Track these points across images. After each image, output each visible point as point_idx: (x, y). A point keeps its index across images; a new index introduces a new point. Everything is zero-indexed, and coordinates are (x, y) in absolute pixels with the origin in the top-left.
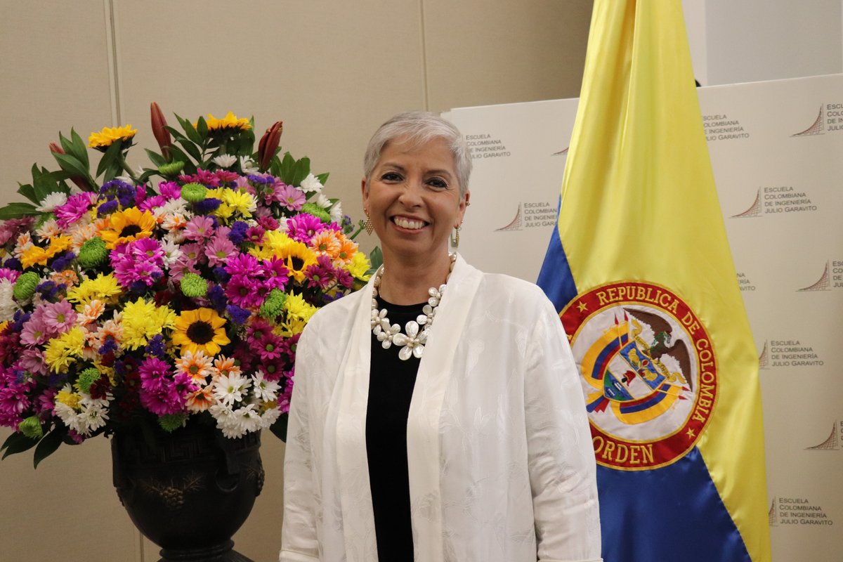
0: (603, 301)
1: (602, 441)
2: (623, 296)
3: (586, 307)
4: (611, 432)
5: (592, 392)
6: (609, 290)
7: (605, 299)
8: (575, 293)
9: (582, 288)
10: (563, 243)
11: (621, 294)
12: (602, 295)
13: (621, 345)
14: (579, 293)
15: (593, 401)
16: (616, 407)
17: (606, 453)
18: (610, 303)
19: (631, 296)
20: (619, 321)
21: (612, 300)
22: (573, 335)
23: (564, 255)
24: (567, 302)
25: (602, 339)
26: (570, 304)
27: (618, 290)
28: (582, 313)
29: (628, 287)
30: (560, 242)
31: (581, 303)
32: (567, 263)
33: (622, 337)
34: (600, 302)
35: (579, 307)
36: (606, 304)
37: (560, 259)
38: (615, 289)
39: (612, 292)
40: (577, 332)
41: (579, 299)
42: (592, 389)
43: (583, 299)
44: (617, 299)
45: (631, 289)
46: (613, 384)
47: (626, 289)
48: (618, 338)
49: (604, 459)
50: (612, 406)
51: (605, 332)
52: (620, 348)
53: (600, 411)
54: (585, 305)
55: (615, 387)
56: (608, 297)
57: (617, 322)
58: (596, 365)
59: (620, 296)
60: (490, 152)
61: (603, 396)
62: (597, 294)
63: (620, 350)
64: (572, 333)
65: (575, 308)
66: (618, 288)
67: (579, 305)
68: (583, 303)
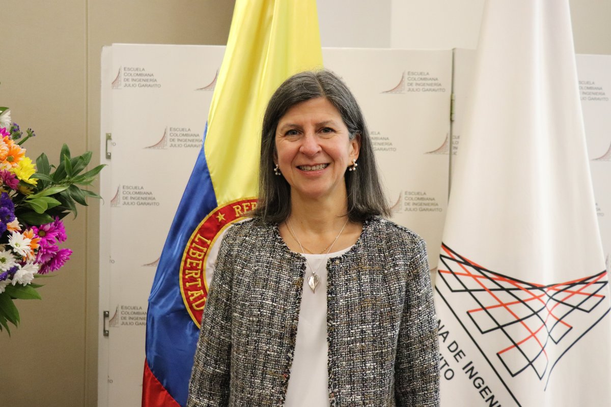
0: (239, 213)
3: (224, 217)
6: (244, 204)
7: (240, 212)
8: (215, 205)
9: (222, 201)
10: (207, 162)
11: (253, 208)
12: (238, 208)
14: (218, 205)
18: (244, 215)
22: (212, 241)
23: (208, 173)
24: (208, 213)
26: (211, 214)
27: (251, 205)
28: (220, 222)
31: (220, 214)
32: (211, 179)
34: (236, 214)
35: (219, 217)
36: (241, 216)
37: (204, 175)
38: (249, 203)
39: (247, 206)
40: (215, 238)
41: (219, 211)
43: (222, 211)
54: (224, 215)
56: (242, 210)
60: (144, 83)
62: (234, 207)
64: (211, 238)
65: (214, 219)
66: (252, 203)
67: (218, 215)
68: (222, 214)
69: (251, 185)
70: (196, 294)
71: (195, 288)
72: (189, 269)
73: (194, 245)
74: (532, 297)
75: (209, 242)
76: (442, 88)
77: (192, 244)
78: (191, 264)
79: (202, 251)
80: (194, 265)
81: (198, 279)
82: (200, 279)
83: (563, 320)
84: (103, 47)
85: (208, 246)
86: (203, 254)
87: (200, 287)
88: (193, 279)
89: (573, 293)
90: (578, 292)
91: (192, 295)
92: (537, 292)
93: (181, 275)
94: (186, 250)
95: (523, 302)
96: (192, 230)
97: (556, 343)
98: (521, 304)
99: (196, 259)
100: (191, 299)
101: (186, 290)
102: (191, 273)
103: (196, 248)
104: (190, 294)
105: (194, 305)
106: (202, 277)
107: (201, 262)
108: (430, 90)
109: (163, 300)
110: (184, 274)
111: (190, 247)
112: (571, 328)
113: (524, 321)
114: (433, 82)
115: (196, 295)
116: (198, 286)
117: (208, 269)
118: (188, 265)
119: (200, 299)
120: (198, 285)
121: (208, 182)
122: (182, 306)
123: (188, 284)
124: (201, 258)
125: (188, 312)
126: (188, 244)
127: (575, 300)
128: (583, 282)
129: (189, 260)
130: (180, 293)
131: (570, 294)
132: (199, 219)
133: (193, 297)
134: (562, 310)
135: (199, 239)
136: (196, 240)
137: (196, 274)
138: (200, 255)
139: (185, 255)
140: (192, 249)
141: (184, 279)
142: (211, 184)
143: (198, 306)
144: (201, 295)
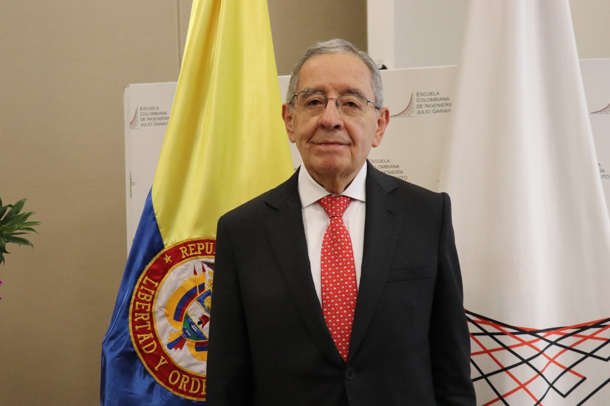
0: (185, 254)
1: (179, 374)
2: (201, 251)
3: (170, 259)
4: (186, 367)
5: (172, 332)
6: (190, 246)
7: (186, 254)
8: (163, 247)
9: (169, 242)
11: (199, 249)
12: (184, 249)
13: (198, 293)
14: (166, 247)
15: (174, 339)
16: (191, 346)
17: (181, 384)
18: (190, 257)
19: (209, 251)
20: (197, 272)
21: (191, 254)
22: (159, 283)
23: (154, 215)
24: (155, 255)
25: (182, 287)
26: (158, 256)
27: (197, 246)
28: (167, 264)
29: (207, 243)
30: (152, 203)
31: (166, 256)
32: (156, 221)
33: (199, 286)
34: (182, 256)
35: (165, 259)
36: (187, 257)
37: (151, 218)
38: (194, 244)
39: (192, 247)
40: (163, 280)
41: (166, 252)
42: (173, 329)
43: (168, 253)
44: (196, 253)
45: (209, 245)
46: (190, 326)
47: (205, 245)
48: (196, 287)
49: (180, 390)
50: (188, 345)
51: (185, 281)
52: (197, 295)
53: (178, 349)
54: (170, 257)
55: (192, 328)
56: (188, 252)
57: (195, 273)
58: (177, 309)
59: (199, 251)
61: (181, 336)
62: (180, 248)
63: (197, 297)
64: (159, 281)
65: (161, 261)
66: (197, 244)
67: (165, 257)
68: (168, 256)
69: (197, 225)
70: (146, 337)
71: (144, 331)
72: (138, 312)
73: (142, 287)
74: (519, 342)
75: (156, 284)
77: (140, 286)
78: (140, 306)
79: (149, 293)
80: (143, 307)
81: (147, 322)
82: (149, 322)
83: (573, 369)
85: (155, 289)
86: (151, 296)
87: (149, 330)
88: (142, 322)
89: (585, 338)
90: (592, 337)
91: (142, 338)
92: (527, 338)
93: (130, 318)
94: (135, 293)
95: (508, 349)
96: (140, 272)
97: (564, 396)
98: (506, 351)
99: (144, 302)
100: (141, 342)
101: (136, 333)
102: (141, 316)
103: (143, 291)
104: (139, 338)
105: (143, 348)
106: (151, 320)
107: (149, 305)
108: (441, 111)
109: (113, 343)
110: (134, 317)
111: (139, 290)
112: (584, 379)
113: (510, 370)
114: (444, 102)
115: (145, 339)
116: (148, 329)
117: (157, 312)
118: (137, 308)
119: (150, 343)
120: (148, 327)
121: (154, 223)
122: (132, 350)
123: (137, 327)
124: (149, 300)
125: (138, 356)
126: (137, 287)
127: (588, 346)
128: (598, 324)
129: (137, 303)
130: (130, 336)
131: (581, 339)
132: (146, 261)
133: (143, 341)
135: (147, 281)
136: (144, 282)
137: (146, 317)
138: (148, 298)
139: (134, 297)
140: (140, 292)
141: (133, 321)
142: (157, 226)
143: (148, 349)
144: (150, 338)
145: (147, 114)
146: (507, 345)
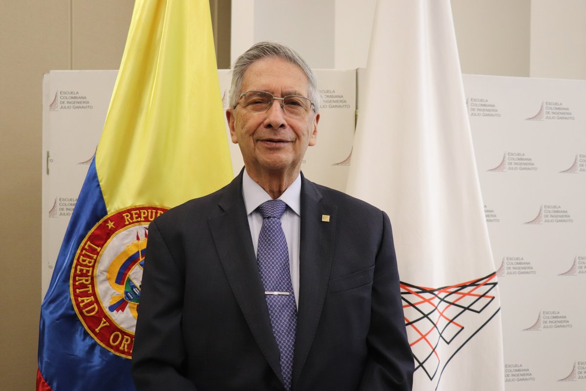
0: (128, 220)
1: (120, 336)
2: (144, 218)
3: (114, 225)
4: (128, 329)
5: (115, 295)
6: (133, 212)
7: (130, 220)
8: (106, 213)
9: (112, 209)
10: (97, 171)
11: (142, 215)
12: (127, 216)
13: (140, 257)
14: (109, 213)
15: (116, 302)
16: (134, 308)
17: (122, 345)
18: (133, 223)
19: (151, 217)
20: (140, 238)
21: (135, 220)
22: (102, 248)
23: (98, 181)
24: (98, 220)
25: (125, 252)
26: (101, 222)
27: (140, 212)
28: (110, 230)
29: (150, 211)
30: (96, 170)
31: (109, 221)
32: (100, 188)
33: (141, 251)
34: (125, 222)
35: (108, 224)
36: (130, 223)
37: (95, 184)
38: (138, 211)
39: (136, 214)
40: (105, 245)
41: (109, 218)
42: (115, 293)
43: (111, 219)
44: (139, 219)
45: (152, 212)
46: (132, 289)
47: (148, 212)
48: (138, 251)
49: (121, 350)
50: (130, 307)
51: (128, 246)
52: (139, 259)
53: (120, 311)
54: (113, 223)
55: (134, 291)
56: (132, 218)
57: (138, 238)
58: (119, 273)
59: (142, 217)
61: (123, 299)
62: (123, 215)
63: (139, 262)
64: (102, 246)
65: (104, 226)
66: (141, 211)
67: (108, 223)
68: (111, 222)
69: (140, 193)
70: (87, 300)
71: (85, 294)
72: (79, 276)
73: (84, 252)
74: (422, 300)
75: (99, 249)
76: (347, 104)
77: (82, 251)
78: (81, 270)
79: (91, 258)
80: (85, 271)
81: (88, 286)
82: (90, 286)
83: (454, 321)
84: (45, 75)
85: (98, 254)
86: (93, 261)
87: (90, 294)
88: (83, 286)
89: (464, 295)
90: (469, 294)
91: (83, 301)
92: (427, 296)
93: (71, 282)
95: (413, 305)
96: (82, 237)
97: (448, 343)
98: (412, 307)
99: (86, 266)
100: (82, 305)
101: (76, 296)
102: (82, 280)
103: (85, 255)
104: (80, 301)
105: (84, 311)
106: (92, 284)
107: (91, 269)
108: (336, 106)
109: (52, 306)
110: (75, 281)
111: (80, 254)
112: (463, 328)
113: (414, 324)
114: (339, 99)
115: (86, 302)
116: (89, 292)
117: (99, 276)
118: (78, 272)
119: (90, 305)
120: (89, 291)
121: (98, 189)
122: (72, 312)
123: (78, 291)
124: (91, 265)
125: (78, 318)
126: (79, 251)
127: (466, 302)
128: (474, 284)
129: (79, 267)
130: (70, 299)
131: (461, 296)
132: (88, 227)
133: (84, 304)
134: (453, 311)
135: (89, 246)
136: (86, 247)
137: (87, 281)
138: (90, 262)
139: (75, 262)
140: (81, 257)
141: (74, 285)
142: (101, 192)
143: (88, 312)
144: (91, 301)
145: (66, 98)
146: (412, 302)
